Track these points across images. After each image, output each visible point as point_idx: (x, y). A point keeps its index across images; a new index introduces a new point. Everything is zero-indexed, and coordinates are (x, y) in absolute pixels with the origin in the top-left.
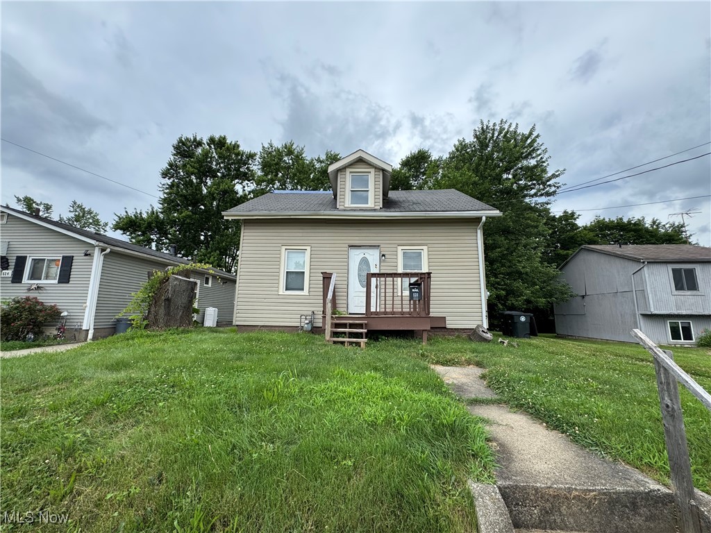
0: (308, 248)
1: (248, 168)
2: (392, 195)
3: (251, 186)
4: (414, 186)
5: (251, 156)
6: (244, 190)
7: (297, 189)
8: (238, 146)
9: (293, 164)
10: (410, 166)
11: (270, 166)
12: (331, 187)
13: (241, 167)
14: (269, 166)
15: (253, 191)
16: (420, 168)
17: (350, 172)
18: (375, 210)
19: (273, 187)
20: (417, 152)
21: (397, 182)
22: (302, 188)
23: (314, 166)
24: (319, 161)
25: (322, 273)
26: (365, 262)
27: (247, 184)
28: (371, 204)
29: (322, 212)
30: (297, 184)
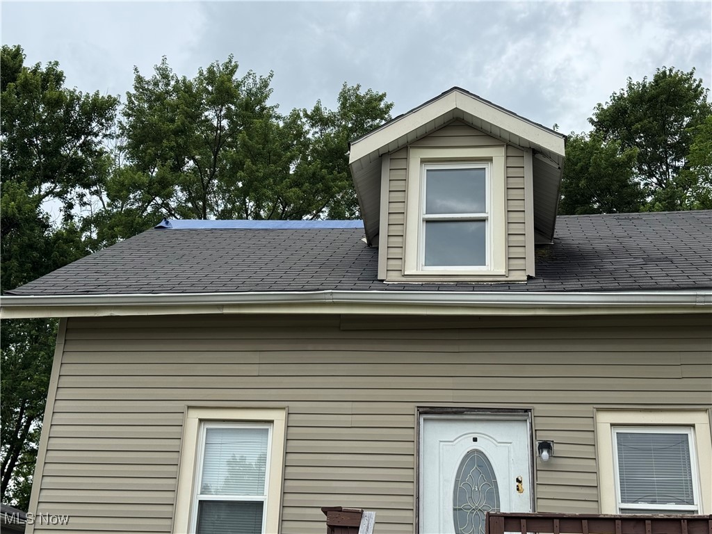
0: (279, 417)
1: (86, 147)
2: (570, 229)
3: (95, 203)
4: (642, 194)
5: (100, 108)
6: (68, 217)
7: (242, 212)
8: (59, 78)
9: (233, 132)
10: (629, 126)
11: (157, 139)
12: (355, 202)
13: (62, 143)
14: (154, 140)
15: (97, 220)
16: (664, 131)
17: (424, 161)
18: (509, 286)
19: (166, 205)
20: (650, 79)
21: (582, 183)
22: (259, 206)
23: (300, 134)
24: (317, 118)
25: (326, 510)
26: (477, 465)
27: (81, 196)
28: (494, 264)
29: (328, 294)
30: (244, 193)
